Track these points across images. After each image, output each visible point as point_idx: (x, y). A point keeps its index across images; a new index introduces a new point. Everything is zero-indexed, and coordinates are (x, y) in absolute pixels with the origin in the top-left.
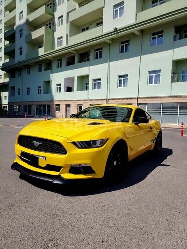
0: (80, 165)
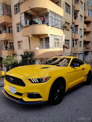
0: (33, 93)
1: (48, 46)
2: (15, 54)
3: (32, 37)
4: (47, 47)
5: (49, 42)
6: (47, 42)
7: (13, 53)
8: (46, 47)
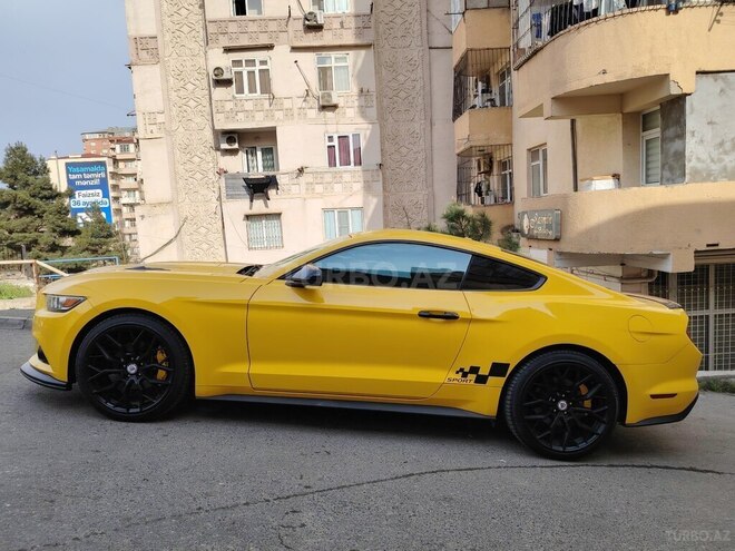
1: (674, 169)
2: (517, 227)
3: (555, 114)
4: (671, 169)
5: (682, 136)
6: (671, 132)
7: (506, 223)
8: (667, 174)
